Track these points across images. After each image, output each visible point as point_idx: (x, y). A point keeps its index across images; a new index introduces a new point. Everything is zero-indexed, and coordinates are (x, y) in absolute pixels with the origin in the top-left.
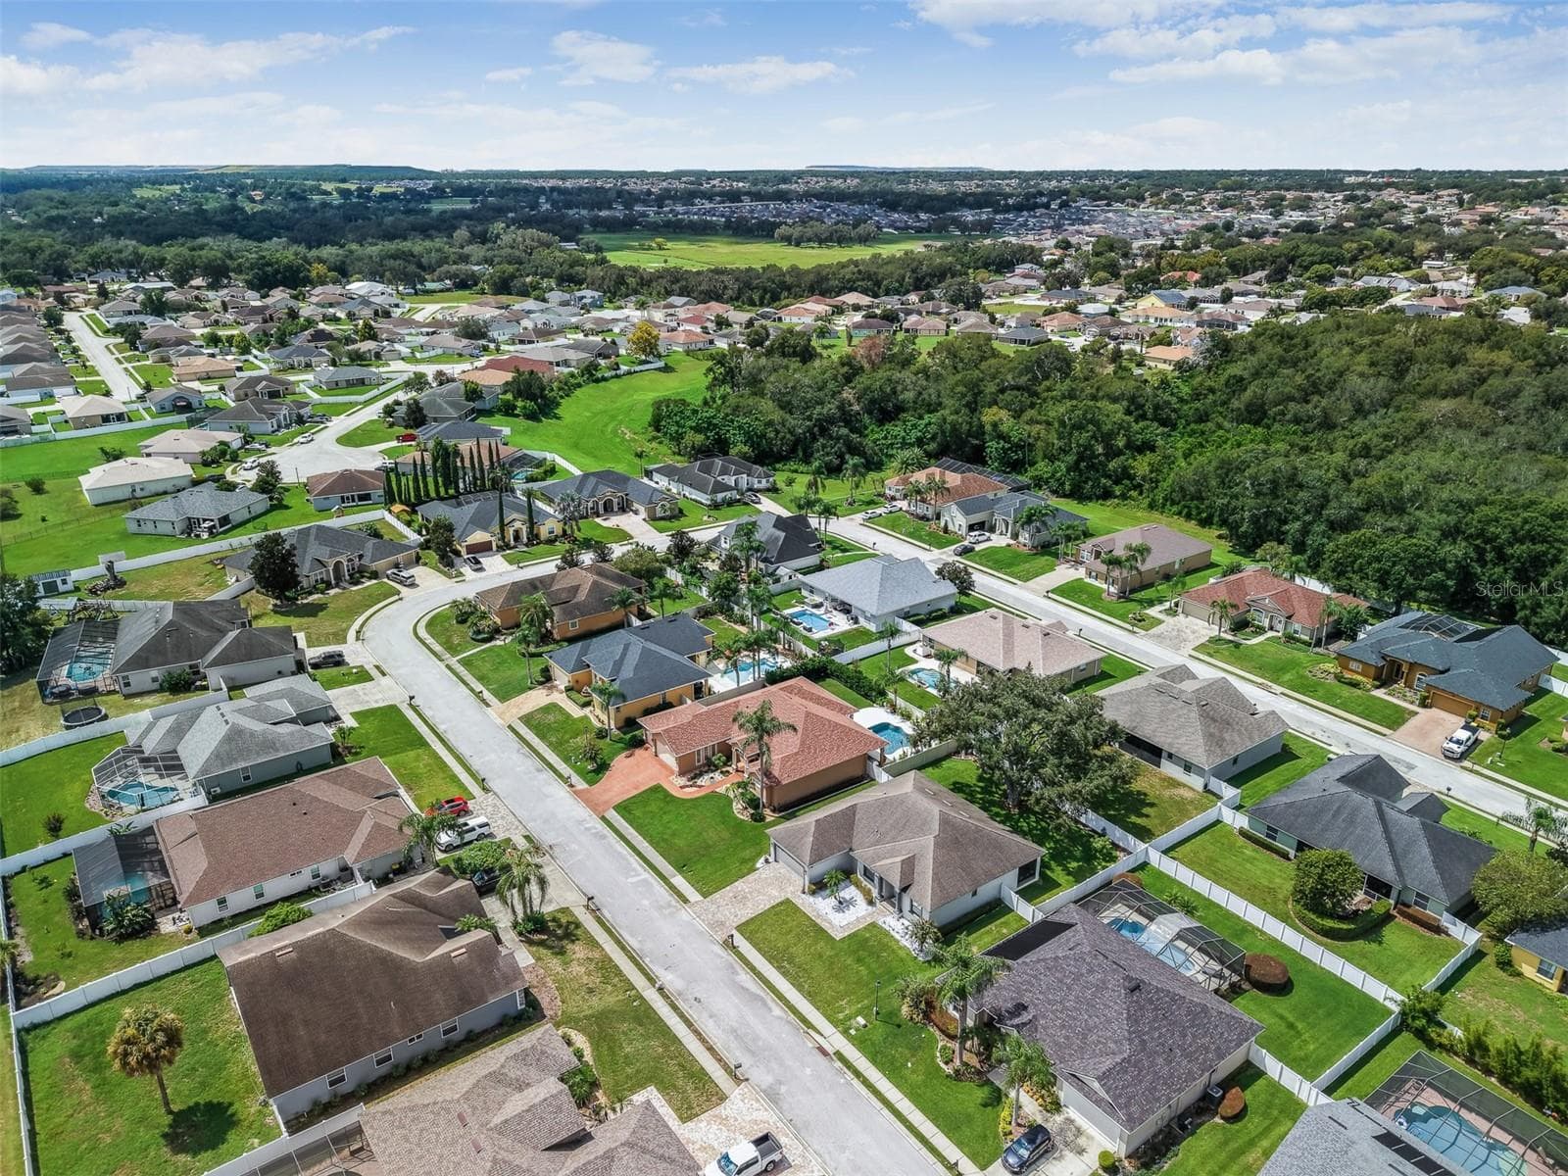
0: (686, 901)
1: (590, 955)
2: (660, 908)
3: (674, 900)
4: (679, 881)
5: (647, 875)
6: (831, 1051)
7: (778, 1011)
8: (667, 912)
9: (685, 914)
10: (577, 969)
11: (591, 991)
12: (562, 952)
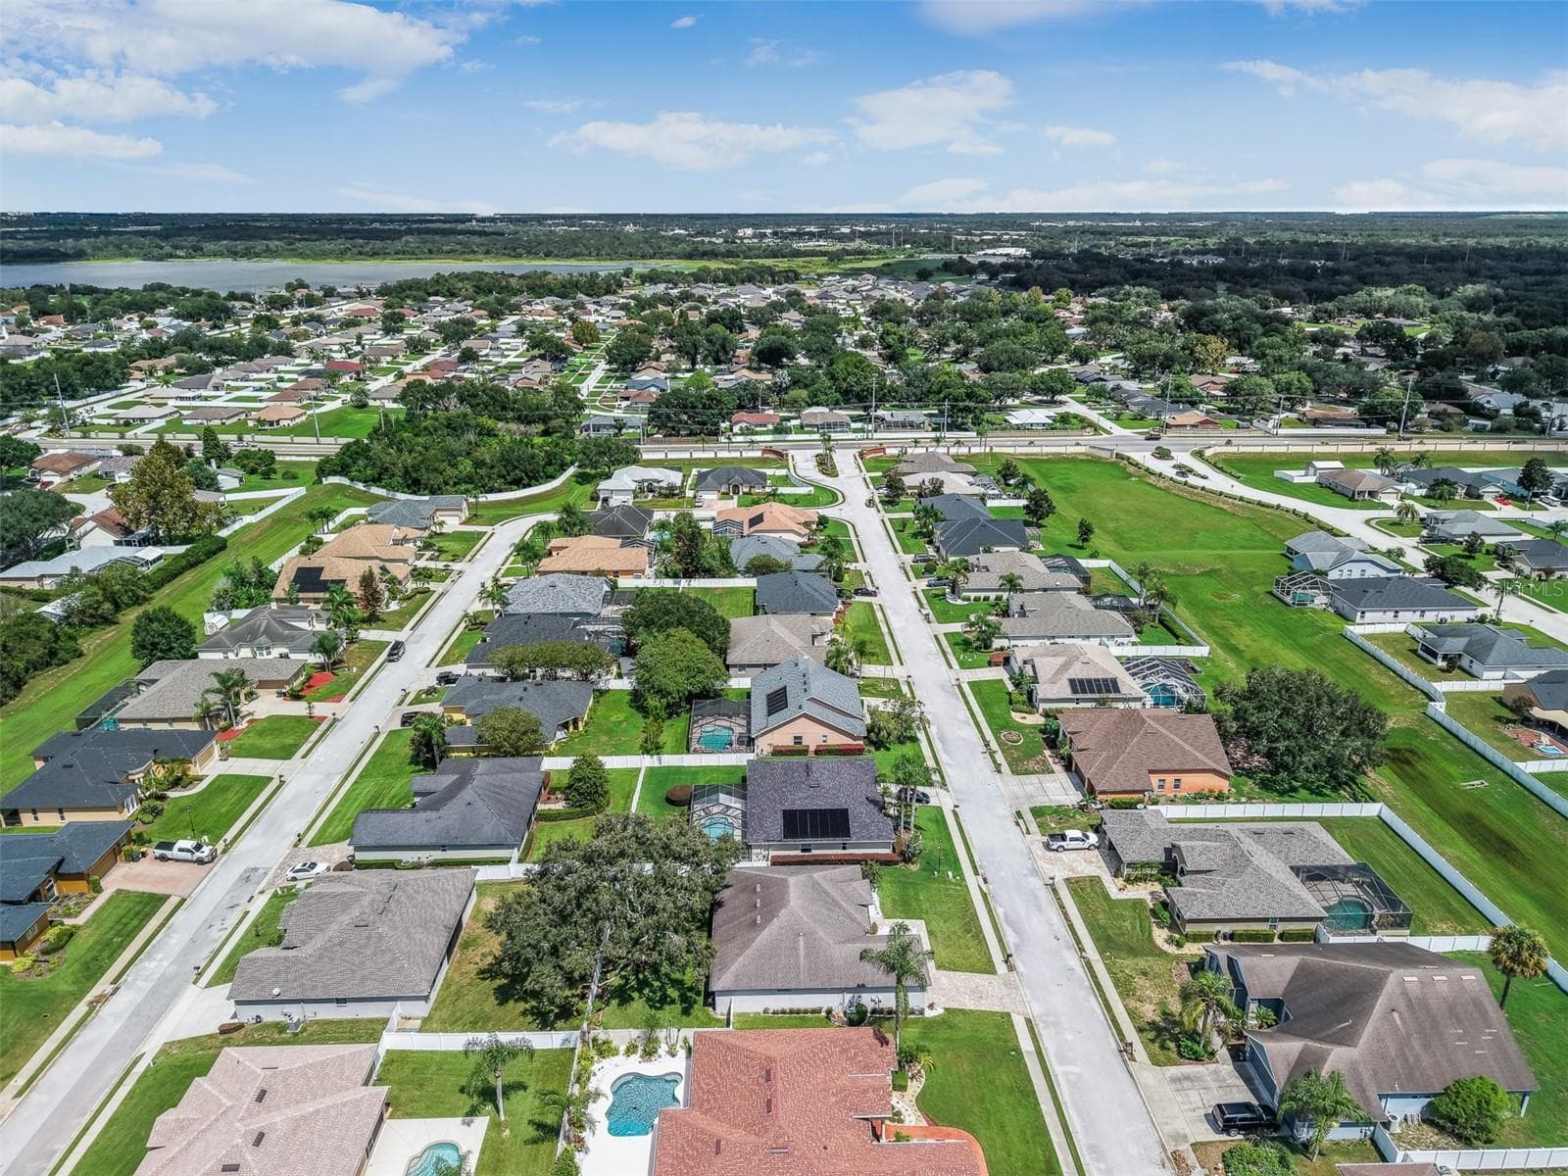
0: (1029, 1021)
1: (1139, 1004)
2: (1056, 1025)
3: (1040, 1028)
4: (1026, 1044)
5: (1057, 1069)
6: (980, 878)
7: (1000, 911)
8: (1051, 1019)
9: (1036, 1010)
10: (1155, 996)
11: (1145, 974)
12: (1166, 1015)
